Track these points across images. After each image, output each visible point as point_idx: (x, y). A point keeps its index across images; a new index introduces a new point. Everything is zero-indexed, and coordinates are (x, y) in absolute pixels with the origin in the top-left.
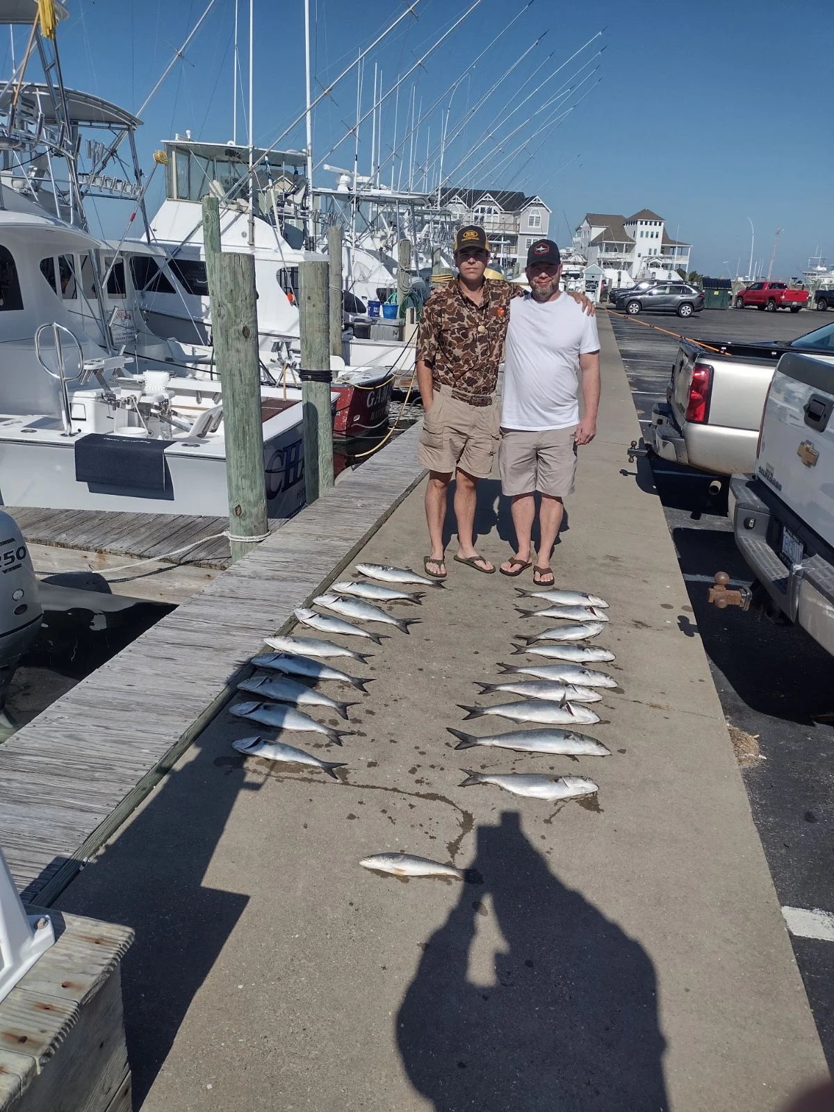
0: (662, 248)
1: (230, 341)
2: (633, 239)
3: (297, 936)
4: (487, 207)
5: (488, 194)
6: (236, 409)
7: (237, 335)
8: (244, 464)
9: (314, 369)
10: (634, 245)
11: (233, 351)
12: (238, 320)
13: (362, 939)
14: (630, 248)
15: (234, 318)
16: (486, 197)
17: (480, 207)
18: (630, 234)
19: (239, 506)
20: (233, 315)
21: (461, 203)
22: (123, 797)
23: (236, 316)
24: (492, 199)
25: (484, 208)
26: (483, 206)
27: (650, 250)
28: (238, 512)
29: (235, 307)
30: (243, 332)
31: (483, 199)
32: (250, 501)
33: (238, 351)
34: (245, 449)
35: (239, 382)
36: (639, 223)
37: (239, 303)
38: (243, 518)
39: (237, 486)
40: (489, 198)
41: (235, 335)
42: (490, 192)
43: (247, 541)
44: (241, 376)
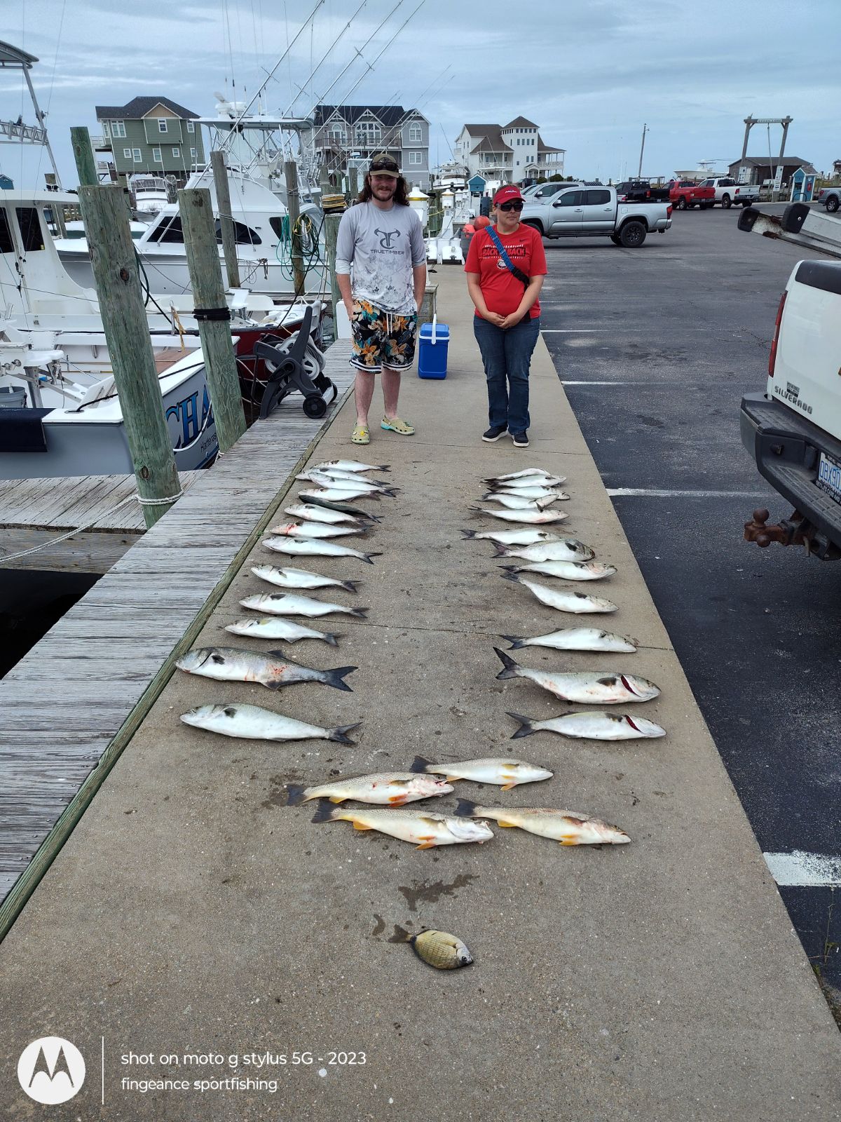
0: (539, 155)
1: (108, 288)
2: (511, 147)
3: (258, 1000)
4: (367, 123)
5: (368, 110)
6: (125, 362)
7: (115, 278)
8: (143, 422)
9: (209, 307)
10: (512, 153)
11: (113, 298)
12: (114, 263)
13: (333, 990)
14: (509, 157)
15: (108, 260)
16: (366, 113)
17: (361, 123)
18: (507, 143)
19: (145, 467)
20: (106, 256)
21: (342, 121)
22: (38, 845)
23: (110, 257)
24: (372, 115)
25: (365, 124)
26: (364, 123)
27: (528, 157)
28: (145, 473)
29: (108, 247)
30: (122, 276)
31: (363, 115)
32: (156, 461)
33: (118, 297)
34: (142, 406)
35: (124, 332)
36: (515, 131)
37: (111, 242)
38: (151, 480)
39: (139, 446)
40: (369, 113)
41: (112, 279)
42: (371, 108)
43: (160, 503)
44: (125, 325)
